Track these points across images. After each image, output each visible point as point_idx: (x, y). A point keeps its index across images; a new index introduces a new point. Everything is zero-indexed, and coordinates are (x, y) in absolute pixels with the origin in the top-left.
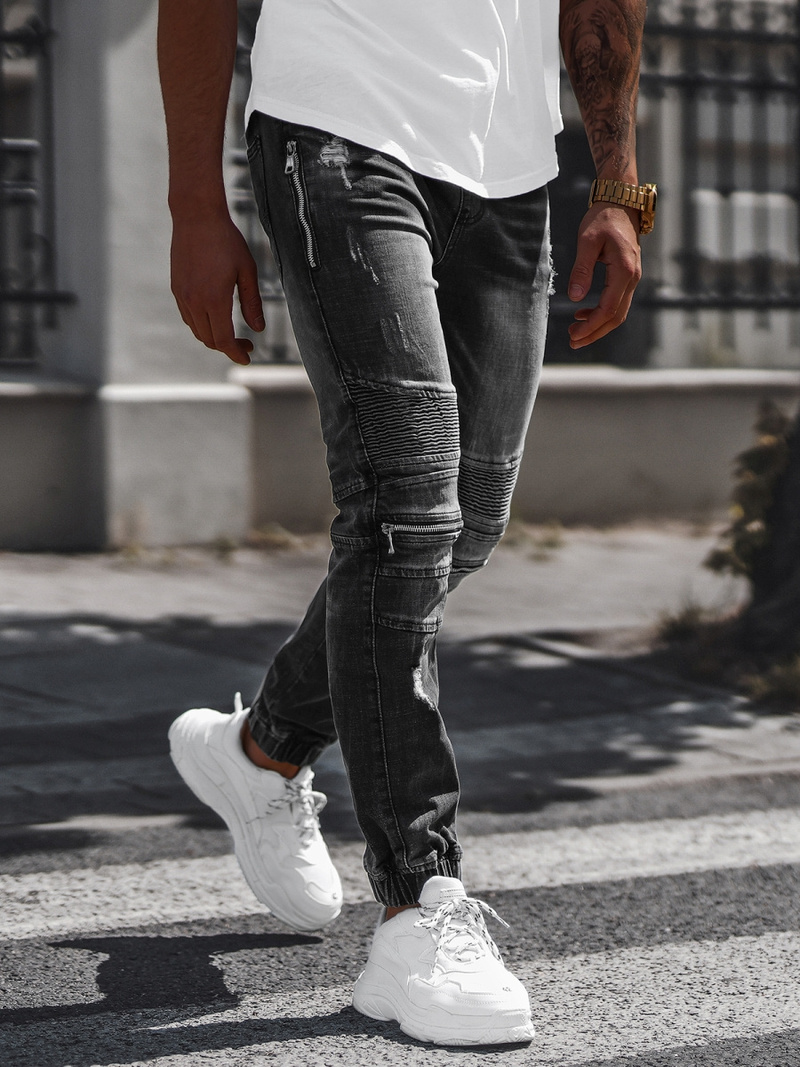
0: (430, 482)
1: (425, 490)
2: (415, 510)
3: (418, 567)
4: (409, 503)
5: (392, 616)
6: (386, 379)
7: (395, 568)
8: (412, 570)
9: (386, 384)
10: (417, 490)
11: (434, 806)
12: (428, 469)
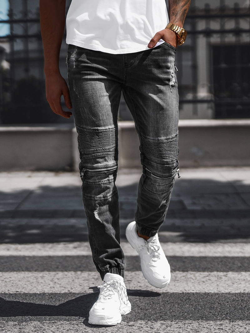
0: (92, 157)
1: (91, 159)
2: (89, 165)
3: (92, 181)
4: (88, 163)
5: (87, 195)
6: (82, 126)
7: (87, 181)
8: (90, 182)
9: (82, 128)
10: (89, 159)
11: (107, 252)
12: (92, 153)
